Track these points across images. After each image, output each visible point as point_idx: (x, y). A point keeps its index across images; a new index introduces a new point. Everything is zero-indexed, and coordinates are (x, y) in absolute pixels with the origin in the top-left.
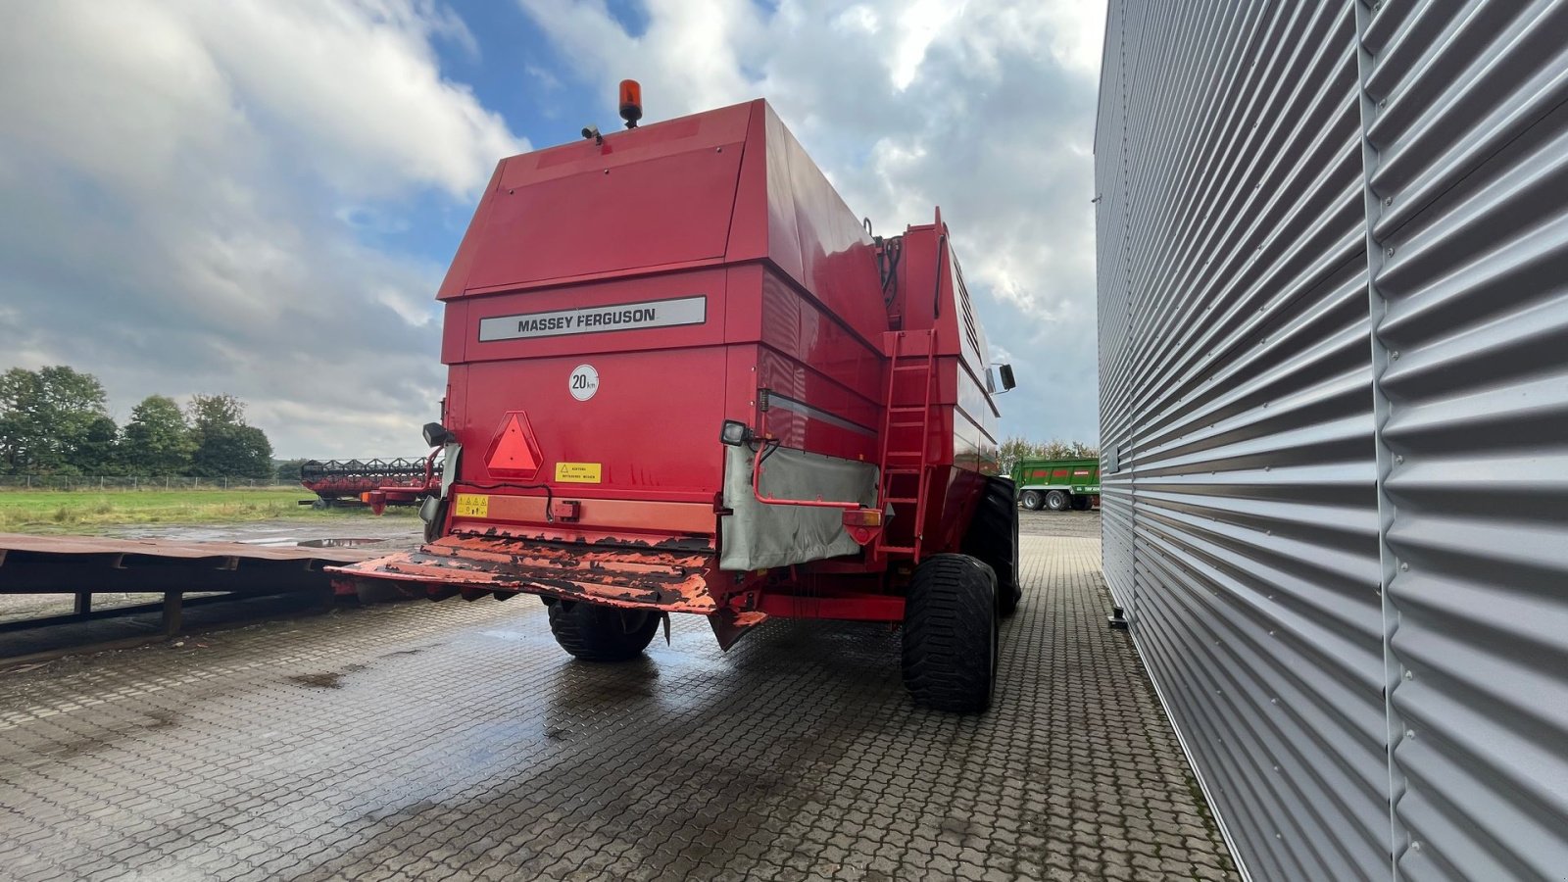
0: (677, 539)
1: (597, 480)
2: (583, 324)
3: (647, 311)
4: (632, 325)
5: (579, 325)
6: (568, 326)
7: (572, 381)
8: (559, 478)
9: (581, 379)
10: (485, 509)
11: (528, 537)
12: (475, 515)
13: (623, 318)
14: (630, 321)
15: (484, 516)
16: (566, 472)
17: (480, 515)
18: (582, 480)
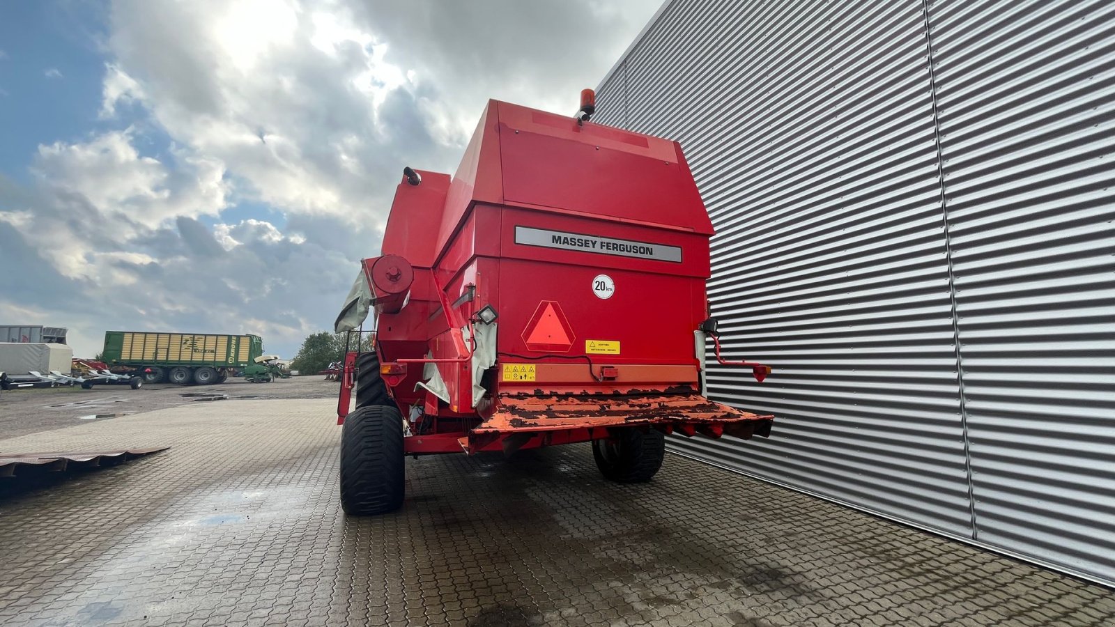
0: (673, 387)
1: (618, 352)
2: (605, 248)
3: (648, 249)
4: (638, 255)
5: (602, 248)
6: (594, 247)
7: (595, 285)
8: (588, 351)
9: (602, 285)
10: (534, 375)
11: (574, 393)
12: (523, 380)
13: (632, 250)
14: (637, 252)
15: (533, 380)
16: (593, 347)
17: (528, 380)
18: (606, 352)
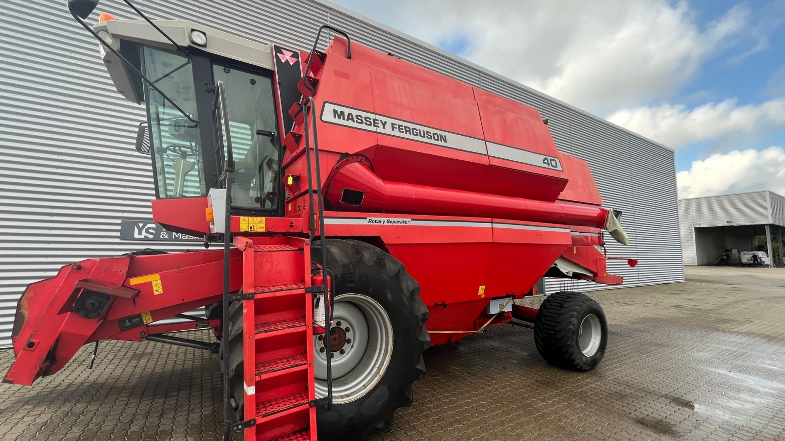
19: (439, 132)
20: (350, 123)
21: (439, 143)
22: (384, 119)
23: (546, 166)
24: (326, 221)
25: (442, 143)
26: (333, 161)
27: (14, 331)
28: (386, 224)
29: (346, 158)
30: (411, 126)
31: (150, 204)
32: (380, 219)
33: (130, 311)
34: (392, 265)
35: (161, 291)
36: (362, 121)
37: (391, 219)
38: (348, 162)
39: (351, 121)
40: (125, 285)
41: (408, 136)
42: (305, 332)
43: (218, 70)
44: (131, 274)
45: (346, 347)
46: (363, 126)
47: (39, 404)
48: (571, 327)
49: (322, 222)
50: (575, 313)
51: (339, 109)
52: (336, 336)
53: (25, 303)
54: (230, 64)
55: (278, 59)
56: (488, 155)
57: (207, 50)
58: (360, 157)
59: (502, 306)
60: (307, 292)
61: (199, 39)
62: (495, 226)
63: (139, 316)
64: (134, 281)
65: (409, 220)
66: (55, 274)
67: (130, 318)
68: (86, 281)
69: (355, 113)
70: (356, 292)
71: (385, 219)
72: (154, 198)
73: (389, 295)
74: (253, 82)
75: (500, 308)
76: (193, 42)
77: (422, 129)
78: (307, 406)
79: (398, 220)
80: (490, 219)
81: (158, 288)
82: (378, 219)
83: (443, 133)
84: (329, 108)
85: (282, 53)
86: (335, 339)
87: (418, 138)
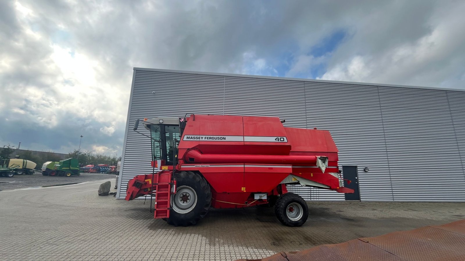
19: (223, 137)
20: (191, 140)
21: (222, 140)
22: (202, 136)
23: (277, 141)
24: (182, 167)
25: (224, 140)
26: (185, 151)
27: (127, 190)
28: (201, 167)
29: (189, 150)
30: (212, 137)
31: (151, 162)
32: (199, 166)
33: (145, 187)
34: (198, 179)
35: (151, 183)
36: (195, 138)
37: (202, 165)
38: (190, 151)
39: (192, 139)
40: (144, 181)
41: (210, 140)
42: (168, 193)
43: (166, 127)
44: (146, 179)
45: (188, 201)
46: (195, 140)
47: (133, 210)
48: (282, 206)
49: (180, 167)
50: (284, 201)
51: (188, 136)
52: (185, 197)
53: (128, 184)
54: (168, 125)
55: (180, 121)
56: (244, 141)
57: (164, 123)
58: (194, 149)
59: (261, 197)
60: (169, 184)
61: (161, 121)
62: (245, 166)
63: (147, 189)
64: (146, 180)
65: (209, 165)
66: (133, 178)
67: (145, 189)
68: (137, 180)
69: (193, 136)
70: (186, 186)
71: (201, 166)
72: (152, 160)
73: (196, 187)
74: (174, 128)
75: (260, 197)
76: (160, 123)
77: (216, 137)
78: (167, 209)
79: (205, 165)
80: (243, 164)
81: (150, 182)
82: (198, 166)
83: (224, 137)
84: (186, 136)
85: (181, 119)
86: (185, 198)
87: (214, 140)
